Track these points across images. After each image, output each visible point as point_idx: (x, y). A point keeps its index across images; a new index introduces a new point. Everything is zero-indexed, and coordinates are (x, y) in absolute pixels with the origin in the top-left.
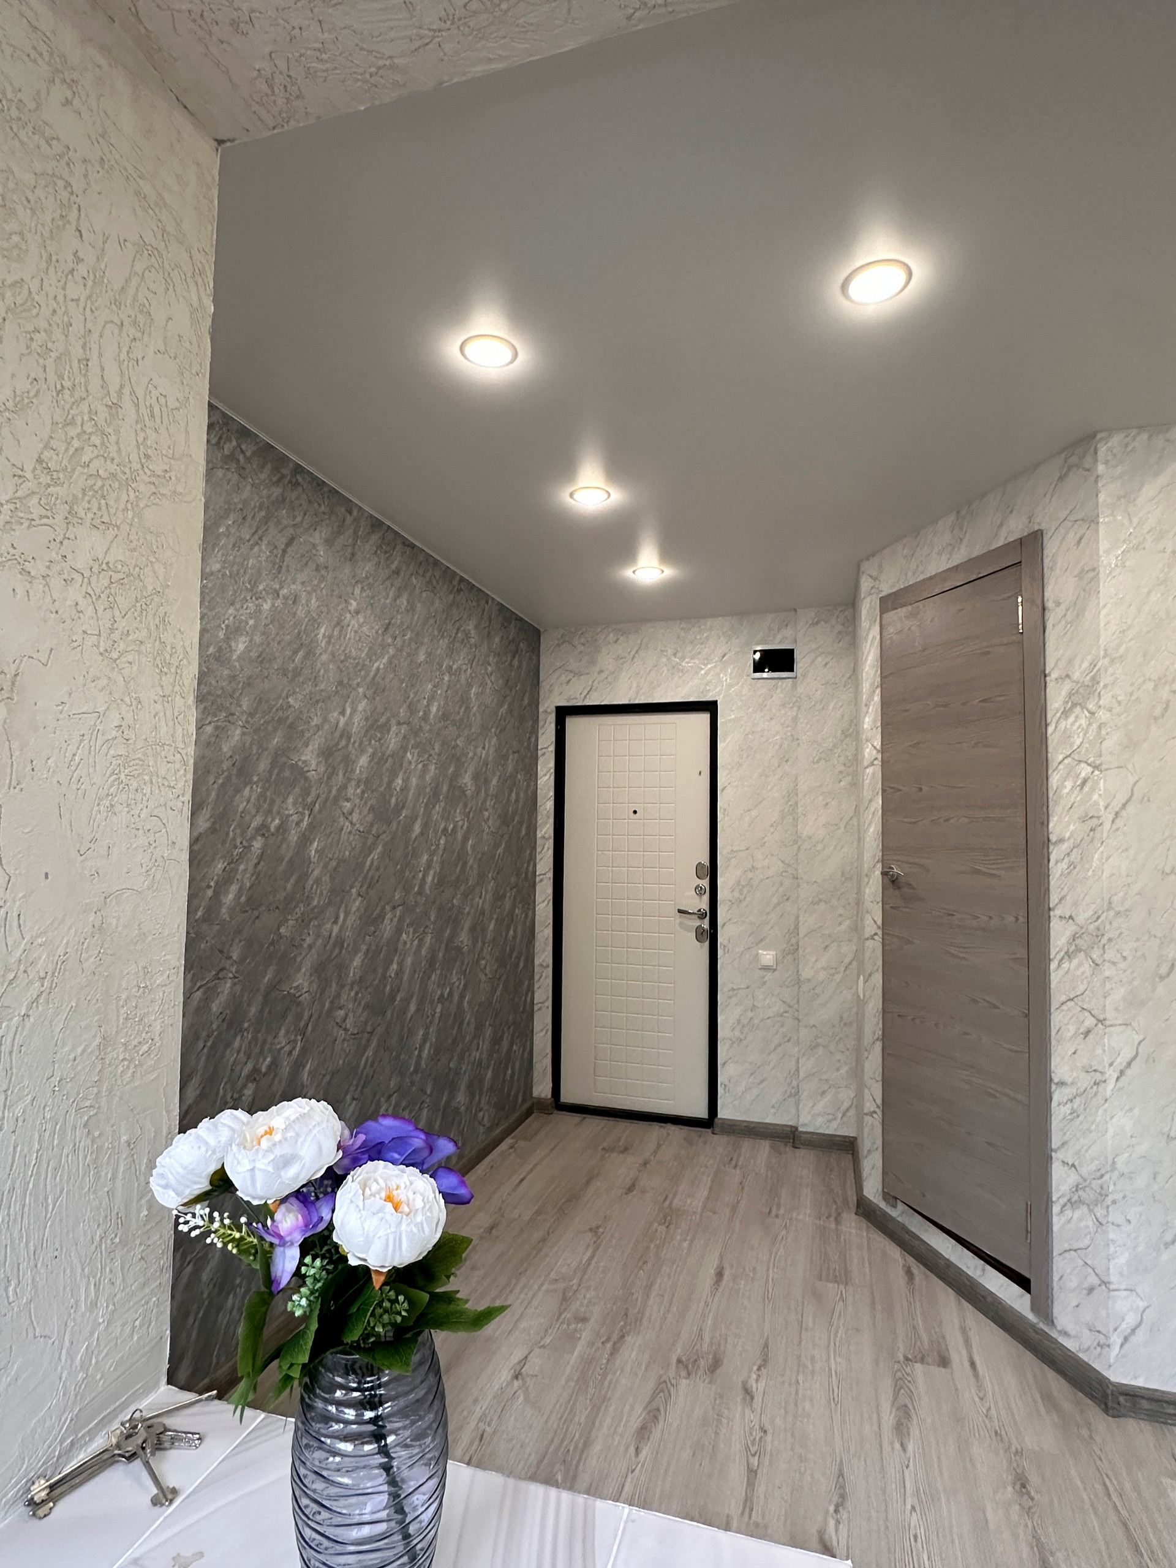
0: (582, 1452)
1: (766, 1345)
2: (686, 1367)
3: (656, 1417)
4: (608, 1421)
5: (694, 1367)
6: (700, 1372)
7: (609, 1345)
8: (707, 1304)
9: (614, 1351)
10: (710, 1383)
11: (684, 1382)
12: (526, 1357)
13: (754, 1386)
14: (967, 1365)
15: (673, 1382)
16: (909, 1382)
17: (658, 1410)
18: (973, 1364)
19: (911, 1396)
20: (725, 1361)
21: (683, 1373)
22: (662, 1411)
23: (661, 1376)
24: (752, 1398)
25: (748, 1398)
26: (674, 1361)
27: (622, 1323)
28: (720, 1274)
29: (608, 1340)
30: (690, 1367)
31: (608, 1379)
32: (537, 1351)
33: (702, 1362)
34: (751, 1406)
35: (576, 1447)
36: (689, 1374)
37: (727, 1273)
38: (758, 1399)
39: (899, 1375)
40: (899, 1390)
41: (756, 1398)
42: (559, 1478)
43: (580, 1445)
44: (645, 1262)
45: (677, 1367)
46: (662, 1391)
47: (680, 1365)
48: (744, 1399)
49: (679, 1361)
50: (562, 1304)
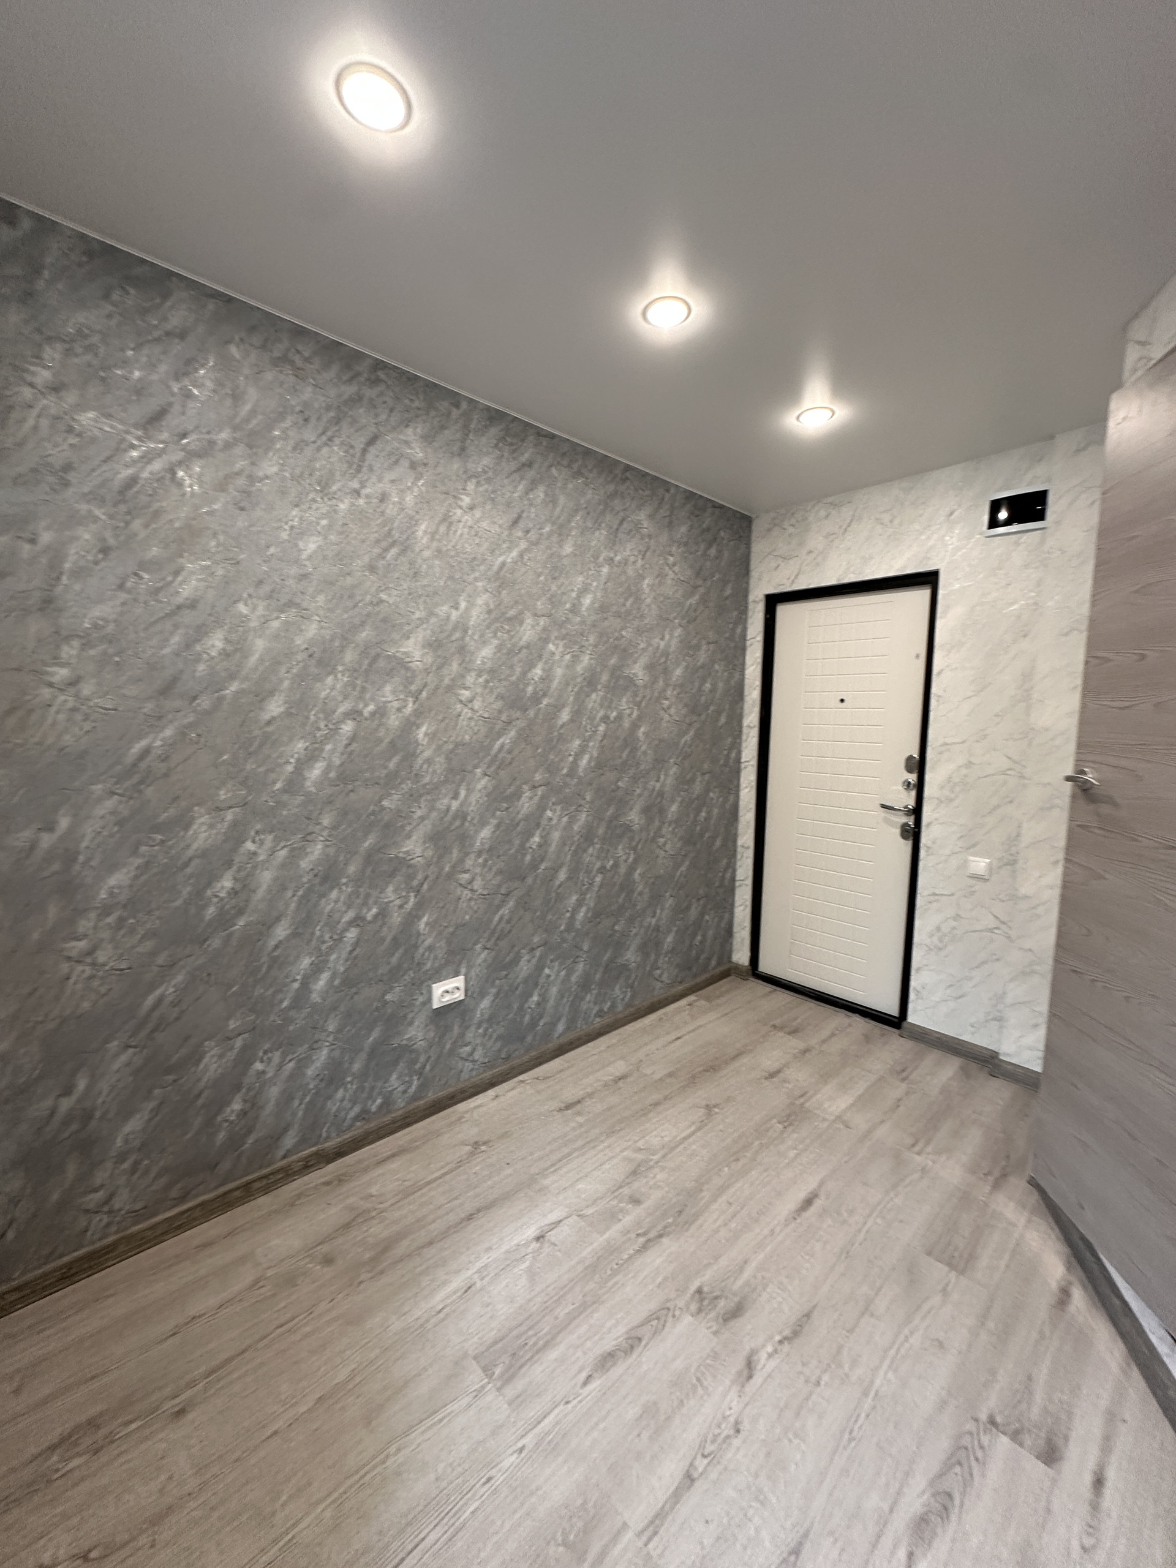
0: (538, 1352)
1: (808, 1316)
2: (702, 1300)
3: (632, 1347)
4: (584, 1329)
5: (709, 1304)
6: (712, 1315)
7: (642, 1240)
8: (772, 1232)
9: (644, 1248)
10: (715, 1333)
11: (687, 1319)
12: (560, 1221)
13: (763, 1361)
14: (1088, 1478)
15: (677, 1313)
16: (977, 1459)
17: (640, 1339)
18: (1099, 1482)
19: (968, 1481)
20: (748, 1315)
21: (694, 1307)
22: (643, 1343)
23: (668, 1300)
24: (750, 1377)
25: (746, 1373)
26: (693, 1287)
27: (670, 1220)
28: (808, 1202)
29: (644, 1234)
30: (706, 1302)
31: (615, 1280)
32: (575, 1217)
33: (722, 1303)
34: (743, 1386)
35: (535, 1344)
36: (700, 1310)
37: (818, 1203)
38: (758, 1379)
39: (966, 1441)
40: (953, 1465)
41: (755, 1378)
42: (498, 1371)
43: (541, 1343)
44: (737, 1160)
45: (693, 1296)
46: (658, 1319)
47: (697, 1296)
48: (739, 1373)
49: (699, 1291)
50: (627, 1177)
